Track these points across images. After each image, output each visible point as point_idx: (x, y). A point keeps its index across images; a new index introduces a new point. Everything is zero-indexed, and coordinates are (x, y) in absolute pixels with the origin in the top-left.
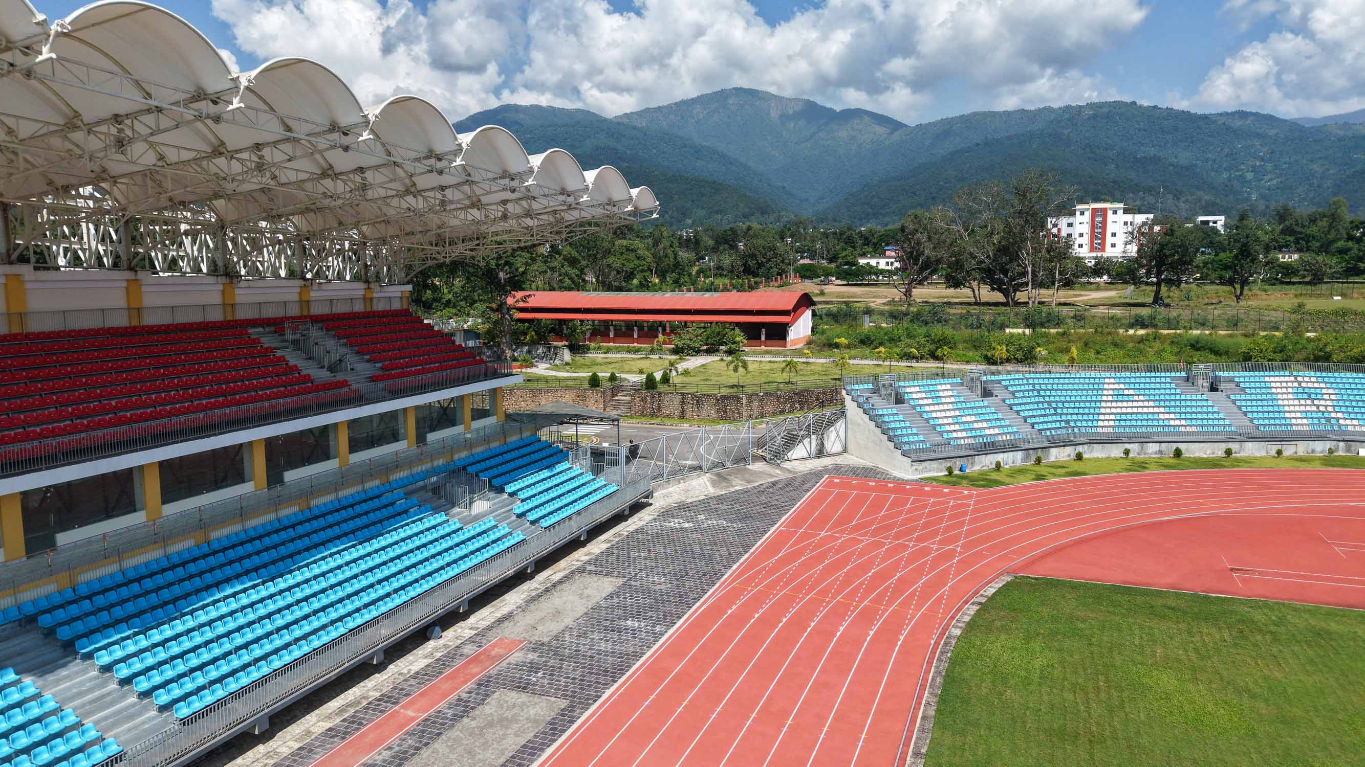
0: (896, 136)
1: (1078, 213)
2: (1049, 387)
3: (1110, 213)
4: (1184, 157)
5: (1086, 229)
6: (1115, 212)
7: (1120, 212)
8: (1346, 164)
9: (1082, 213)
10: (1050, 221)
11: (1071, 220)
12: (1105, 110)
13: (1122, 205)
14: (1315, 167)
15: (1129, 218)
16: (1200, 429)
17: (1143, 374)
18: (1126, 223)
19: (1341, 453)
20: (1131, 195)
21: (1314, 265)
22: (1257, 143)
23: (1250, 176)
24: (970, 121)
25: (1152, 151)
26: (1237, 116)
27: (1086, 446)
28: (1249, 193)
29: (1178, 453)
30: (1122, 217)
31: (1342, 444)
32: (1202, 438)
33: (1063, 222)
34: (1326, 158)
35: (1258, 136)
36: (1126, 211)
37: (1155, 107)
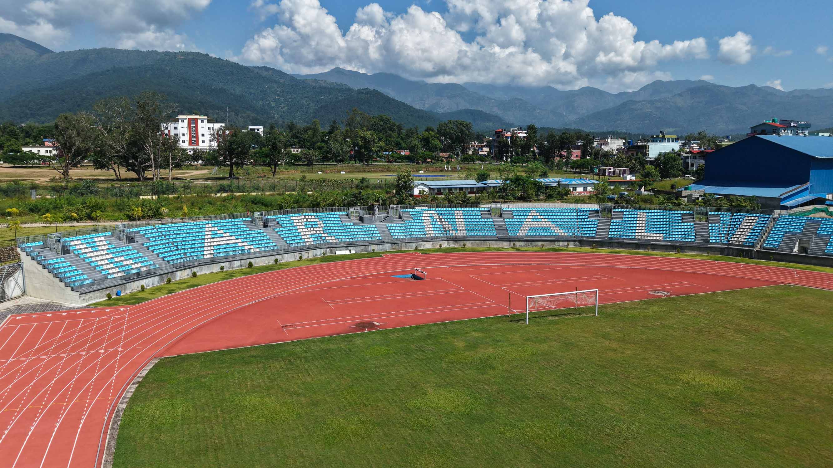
0: (45, 56)
1: (180, 121)
2: (172, 233)
3: (199, 121)
4: (238, 90)
5: (186, 131)
6: (202, 121)
7: (205, 121)
8: (318, 101)
9: (183, 121)
10: (163, 126)
11: (176, 125)
12: (191, 57)
13: (206, 117)
14: (304, 102)
15: (211, 125)
16: (261, 249)
17: (227, 220)
18: (209, 128)
19: (328, 254)
20: (211, 111)
21: (308, 155)
22: (275, 86)
23: (273, 104)
24: (100, 53)
25: (221, 85)
26: (263, 69)
27: (198, 268)
28: (274, 114)
29: (250, 265)
30: (206, 125)
31: (328, 250)
32: (261, 255)
33: (171, 126)
34: (308, 97)
35: (276, 82)
36: (209, 121)
37: (219, 59)
